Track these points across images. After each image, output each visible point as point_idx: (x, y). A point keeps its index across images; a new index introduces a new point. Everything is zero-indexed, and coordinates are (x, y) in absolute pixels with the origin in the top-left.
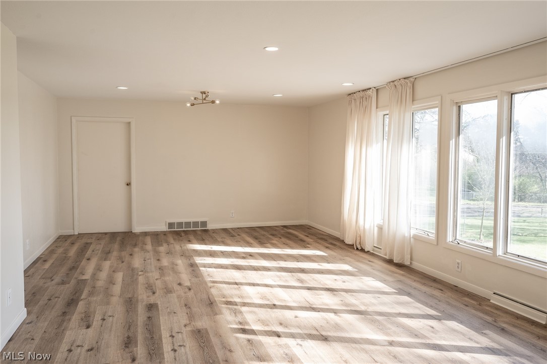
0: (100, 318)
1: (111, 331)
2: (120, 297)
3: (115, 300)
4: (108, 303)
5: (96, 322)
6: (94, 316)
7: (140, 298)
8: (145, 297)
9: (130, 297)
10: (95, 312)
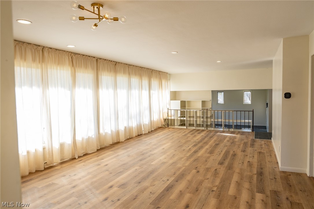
0: (244, 164)
1: (240, 159)
2: (235, 171)
3: (237, 170)
4: (241, 169)
5: (246, 163)
6: (247, 165)
7: (224, 169)
8: (222, 168)
9: (229, 171)
10: (247, 166)
